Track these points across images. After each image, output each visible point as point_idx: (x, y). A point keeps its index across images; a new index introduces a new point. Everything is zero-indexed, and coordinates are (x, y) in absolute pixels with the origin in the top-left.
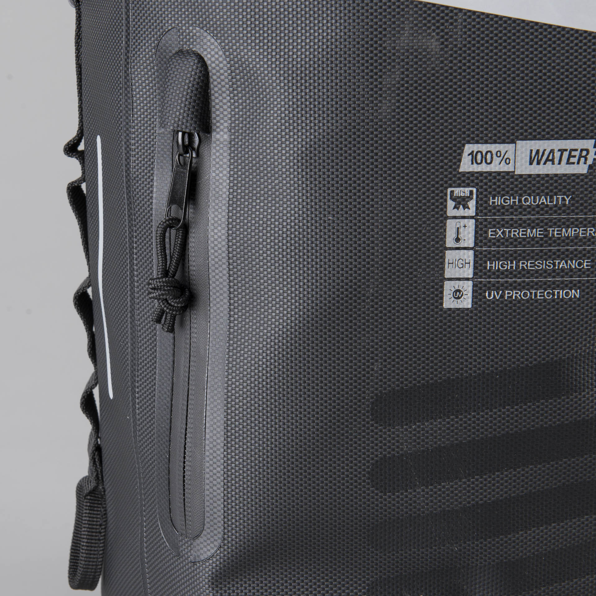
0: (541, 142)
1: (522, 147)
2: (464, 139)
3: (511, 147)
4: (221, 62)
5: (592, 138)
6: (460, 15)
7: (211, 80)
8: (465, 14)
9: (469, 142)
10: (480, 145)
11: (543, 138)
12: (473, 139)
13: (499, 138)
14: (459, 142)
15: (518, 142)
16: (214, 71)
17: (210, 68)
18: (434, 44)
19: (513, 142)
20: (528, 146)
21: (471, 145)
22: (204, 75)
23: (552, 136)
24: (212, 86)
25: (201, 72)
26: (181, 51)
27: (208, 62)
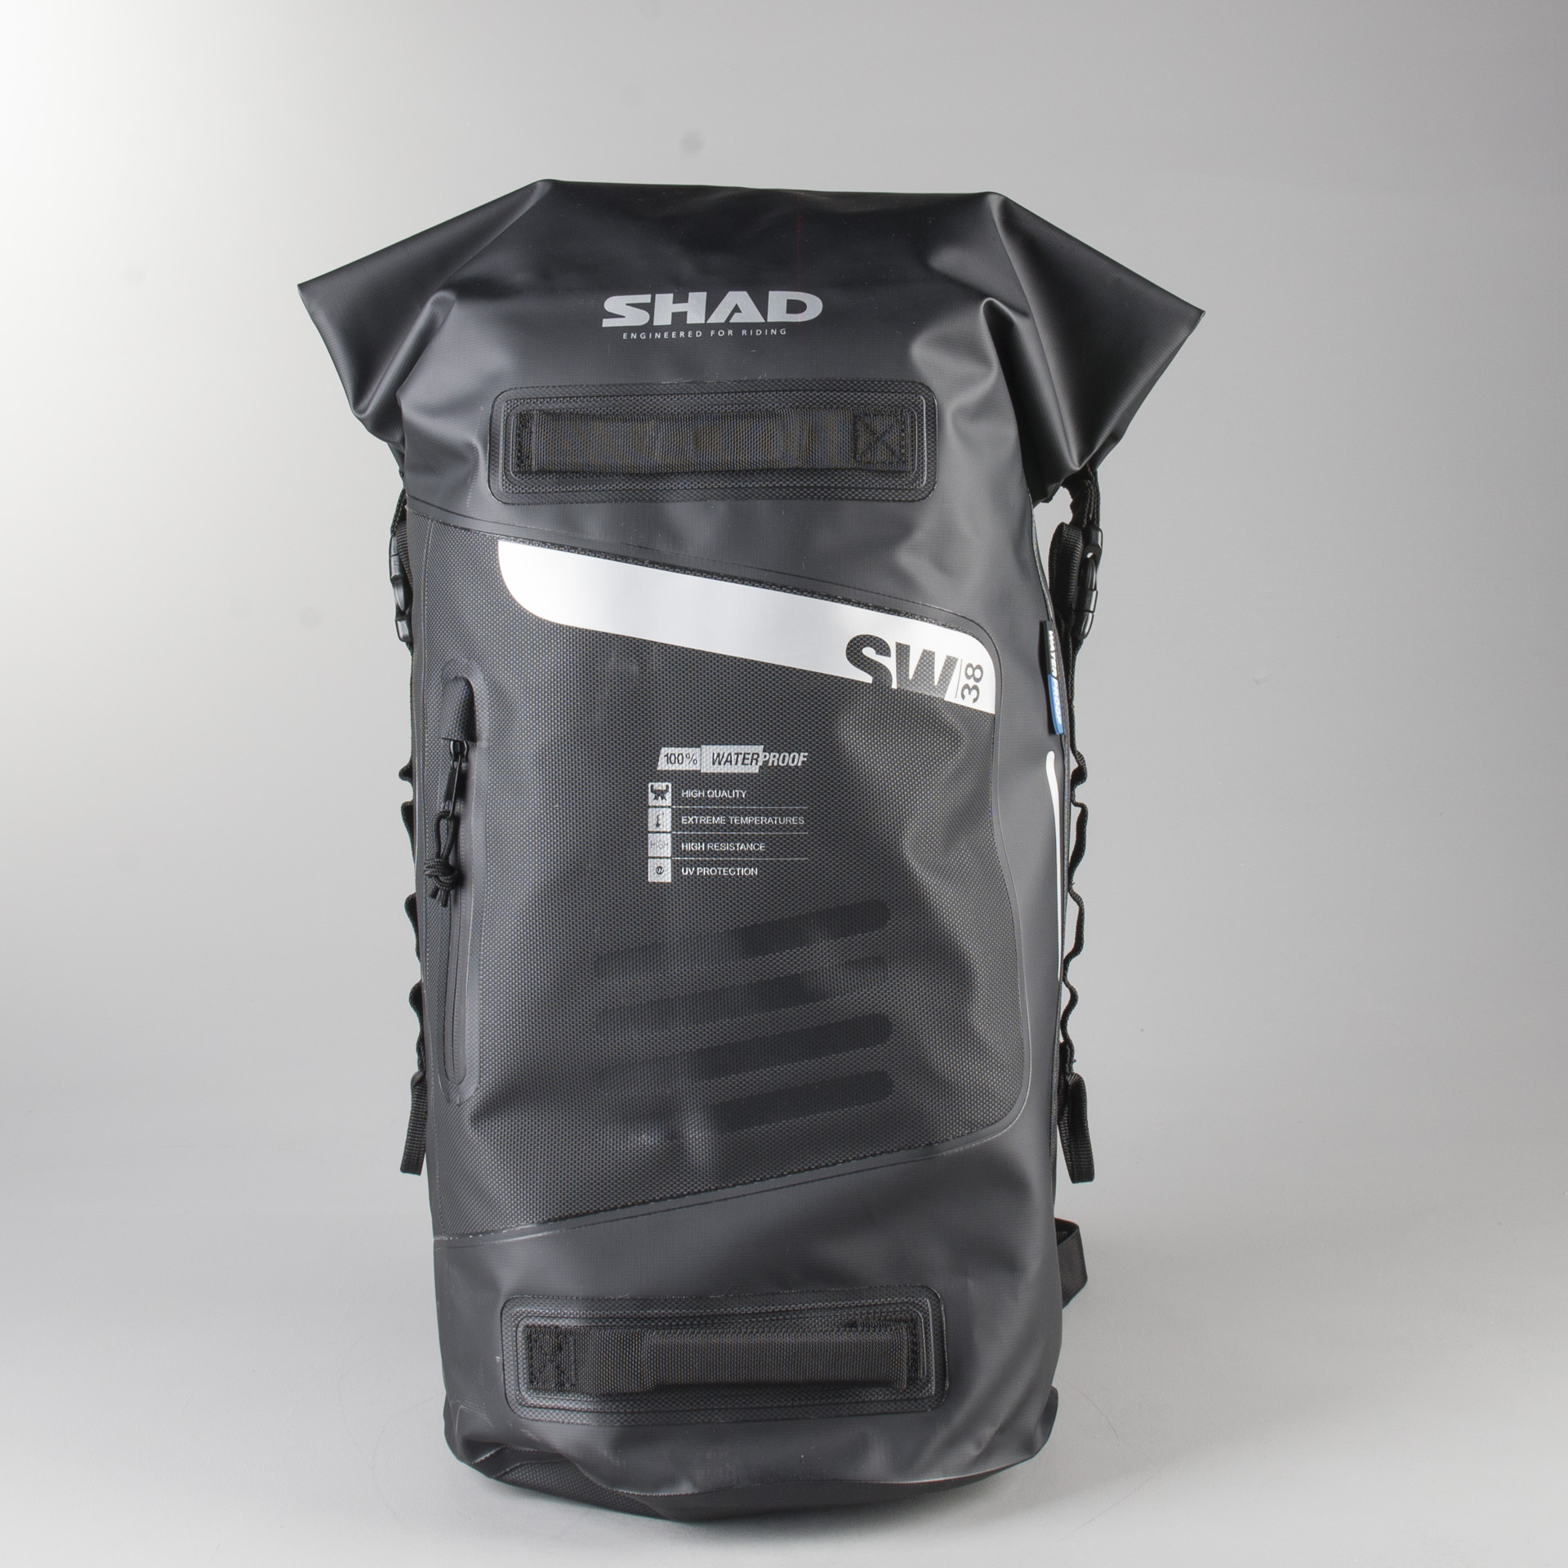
0: (722, 747)
1: (706, 750)
2: (661, 743)
3: (698, 749)
4: (482, 690)
5: (762, 744)
6: (655, 647)
7: (475, 699)
8: (659, 646)
9: (665, 746)
10: (673, 748)
11: (722, 743)
12: (668, 743)
13: (689, 743)
14: (658, 746)
15: (703, 746)
16: (477, 692)
17: (474, 690)
18: (635, 669)
19: (699, 746)
20: (711, 750)
21: (666, 748)
22: (469, 695)
23: (730, 742)
24: (476, 704)
25: (467, 692)
26: (456, 678)
27: (473, 685)
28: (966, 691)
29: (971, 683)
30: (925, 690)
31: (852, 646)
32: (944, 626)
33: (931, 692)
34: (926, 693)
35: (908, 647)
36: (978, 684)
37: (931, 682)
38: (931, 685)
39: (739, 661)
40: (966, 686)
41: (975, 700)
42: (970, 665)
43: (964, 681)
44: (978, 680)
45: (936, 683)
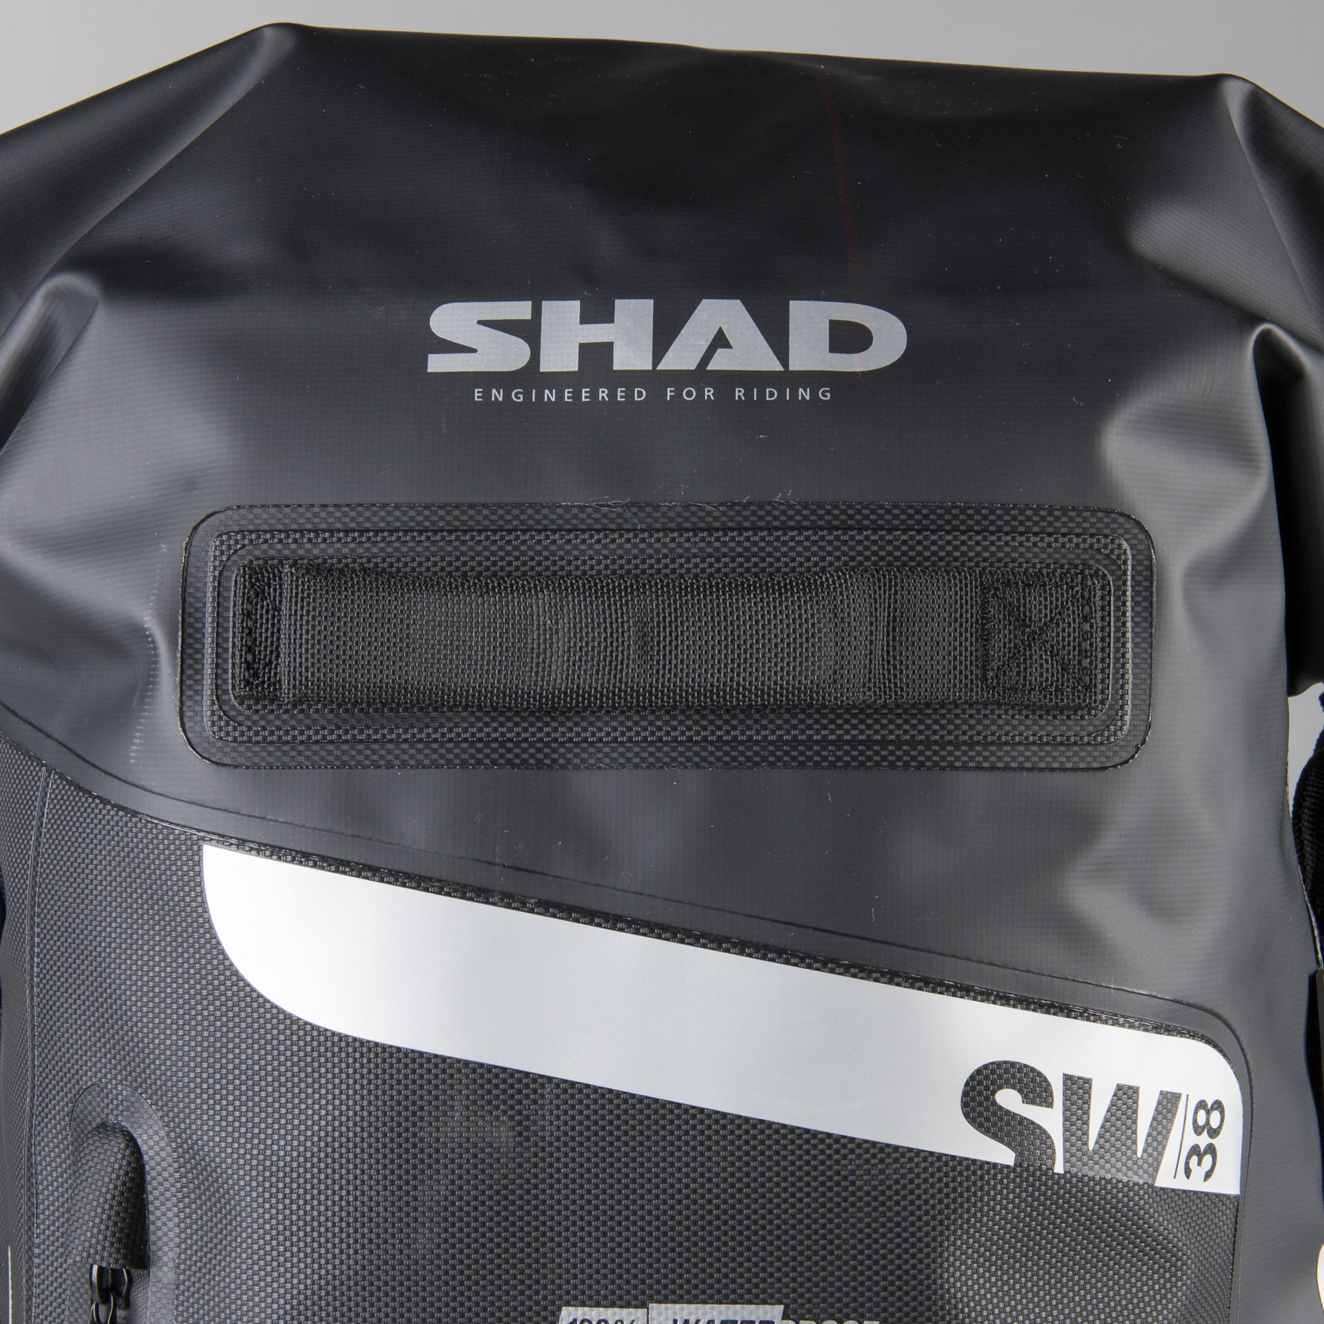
0: (693, 1306)
1: (660, 1314)
2: (560, 1298)
3: (641, 1312)
4: (163, 1149)
5: (779, 1302)
6: (548, 1087)
7: (148, 1178)
8: (558, 1086)
9: (568, 1304)
10: (586, 1309)
11: (694, 1300)
12: (575, 1298)
13: (621, 1298)
14: (553, 1303)
15: (653, 1306)
16: (152, 1163)
17: (146, 1158)
18: (504, 1135)
19: (643, 1305)
20: (670, 1312)
21: (571, 1309)
22: (134, 1170)
23: (711, 1297)
24: (149, 1188)
25: (129, 1163)
26: (104, 1125)
27: (144, 1148)
28: (1194, 1159)
29: (1203, 1141)
30: (1119, 1170)
31: (973, 1089)
32: (1157, 1029)
33: (1130, 1173)
34: (1120, 1176)
35: (1088, 1082)
36: (1214, 1141)
37: (1129, 1153)
38: (1129, 1158)
39: (732, 1122)
40: (1195, 1150)
41: (1208, 1175)
42: (1201, 1105)
43: (1192, 1139)
44: (1214, 1133)
45: (1139, 1154)
